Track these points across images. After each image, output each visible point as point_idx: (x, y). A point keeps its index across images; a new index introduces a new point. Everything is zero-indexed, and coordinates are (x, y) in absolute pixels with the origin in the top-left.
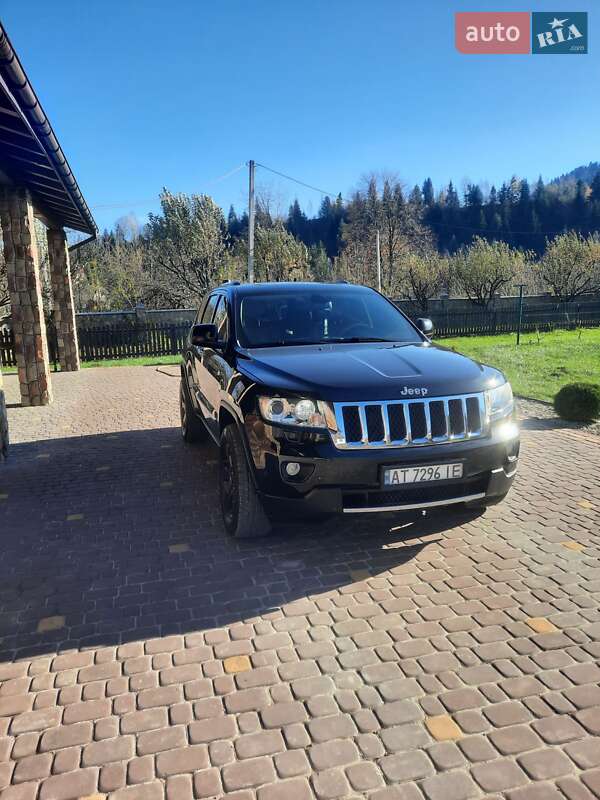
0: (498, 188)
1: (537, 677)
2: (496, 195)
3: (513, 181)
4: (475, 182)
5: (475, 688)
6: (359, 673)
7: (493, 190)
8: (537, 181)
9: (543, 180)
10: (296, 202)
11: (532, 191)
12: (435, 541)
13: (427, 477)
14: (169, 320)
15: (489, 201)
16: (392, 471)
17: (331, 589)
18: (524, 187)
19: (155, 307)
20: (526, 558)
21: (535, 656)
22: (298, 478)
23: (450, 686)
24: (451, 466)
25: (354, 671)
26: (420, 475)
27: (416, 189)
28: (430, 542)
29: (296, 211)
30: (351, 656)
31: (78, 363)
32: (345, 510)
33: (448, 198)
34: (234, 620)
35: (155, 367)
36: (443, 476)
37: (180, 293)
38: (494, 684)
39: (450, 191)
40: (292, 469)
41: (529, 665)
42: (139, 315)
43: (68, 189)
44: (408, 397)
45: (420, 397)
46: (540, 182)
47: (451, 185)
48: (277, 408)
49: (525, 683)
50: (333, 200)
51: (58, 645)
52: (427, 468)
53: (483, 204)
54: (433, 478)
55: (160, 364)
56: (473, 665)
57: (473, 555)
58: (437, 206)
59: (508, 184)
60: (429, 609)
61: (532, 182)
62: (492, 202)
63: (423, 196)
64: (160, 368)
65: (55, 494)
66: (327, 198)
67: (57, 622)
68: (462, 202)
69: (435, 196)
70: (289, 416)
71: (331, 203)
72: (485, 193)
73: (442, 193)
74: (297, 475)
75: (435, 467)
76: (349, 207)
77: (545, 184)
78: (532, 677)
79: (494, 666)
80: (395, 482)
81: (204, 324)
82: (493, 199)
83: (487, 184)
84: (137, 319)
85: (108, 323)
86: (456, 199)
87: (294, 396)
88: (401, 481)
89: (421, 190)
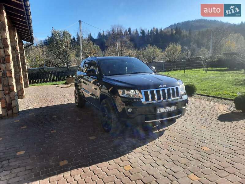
0: (150, 31)
1: (210, 161)
2: (149, 32)
3: (154, 28)
4: (143, 29)
5: (196, 166)
6: (163, 166)
7: (148, 31)
8: (160, 28)
9: (162, 28)
10: (90, 33)
11: (159, 31)
12: (167, 129)
13: (168, 110)
14: (55, 70)
15: (147, 34)
16: (159, 109)
17: (144, 145)
18: (157, 30)
19: (49, 66)
20: (193, 132)
21: (208, 156)
22: (132, 113)
23: (190, 166)
24: (174, 107)
25: (162, 166)
26: (166, 110)
27: (126, 30)
28: (166, 130)
29: (90, 36)
30: (159, 162)
31: (29, 85)
32: (146, 122)
33: (136, 33)
34: (121, 156)
35: (55, 85)
36: (172, 110)
37: (57, 62)
38: (201, 165)
39: (136, 31)
40: (130, 110)
41: (207, 159)
42: (44, 69)
43: (29, 28)
44: (161, 88)
45: (164, 87)
46: (161, 29)
47: (136, 29)
48: (124, 93)
49: (208, 164)
50: (102, 33)
51: (70, 168)
52: (168, 108)
53: (146, 35)
54: (169, 111)
55: (56, 84)
56: (193, 160)
57: (179, 132)
58: (133, 35)
59: (152, 30)
60: (174, 147)
61: (159, 29)
62: (148, 35)
63: (128, 32)
64: (57, 85)
65: (43, 125)
66: (100, 32)
67: (65, 162)
68: (140, 35)
69: (132, 33)
70: (127, 95)
71: (101, 34)
72: (146, 32)
73: (134, 32)
74: (131, 112)
75: (170, 107)
76: (107, 35)
77: (162, 30)
78: (209, 162)
79: (198, 160)
80: (160, 112)
81: (90, 69)
82: (148, 34)
83: (146, 29)
84: (44, 70)
85: (34, 72)
86: (138, 33)
87: (129, 89)
88: (161, 112)
89: (128, 31)
